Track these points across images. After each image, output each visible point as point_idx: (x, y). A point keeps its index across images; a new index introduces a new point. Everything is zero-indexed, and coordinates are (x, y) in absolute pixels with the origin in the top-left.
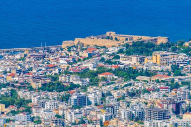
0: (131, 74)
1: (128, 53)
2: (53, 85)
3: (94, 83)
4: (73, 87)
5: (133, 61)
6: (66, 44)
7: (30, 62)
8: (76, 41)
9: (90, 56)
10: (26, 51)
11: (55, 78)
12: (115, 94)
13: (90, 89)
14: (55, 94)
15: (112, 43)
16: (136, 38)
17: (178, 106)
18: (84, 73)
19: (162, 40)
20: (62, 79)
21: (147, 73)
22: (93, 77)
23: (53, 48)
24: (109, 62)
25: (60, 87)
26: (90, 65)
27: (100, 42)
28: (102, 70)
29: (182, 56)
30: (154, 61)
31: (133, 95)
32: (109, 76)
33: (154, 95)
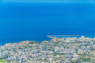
0: (31, 47)
1: (30, 44)
2: (20, 48)
3: (26, 48)
4: (23, 49)
5: (31, 45)
6: (21, 42)
7: (16, 45)
8: (22, 42)
9: (25, 44)
10: (15, 43)
11: (20, 47)
12: (29, 50)
13: (25, 49)
14: (20, 50)
15: (28, 42)
16: (31, 41)
17: (38, 52)
18: (24, 47)
19: (34, 42)
20: (21, 47)
21: (33, 47)
22: (26, 47)
23: (19, 43)
24: (27, 45)
25: (21, 49)
26: (25, 45)
27: (26, 42)
28: (27, 46)
29: (38, 44)
30: (34, 45)
31: (32, 50)
32: (28, 47)
33: (35, 50)
